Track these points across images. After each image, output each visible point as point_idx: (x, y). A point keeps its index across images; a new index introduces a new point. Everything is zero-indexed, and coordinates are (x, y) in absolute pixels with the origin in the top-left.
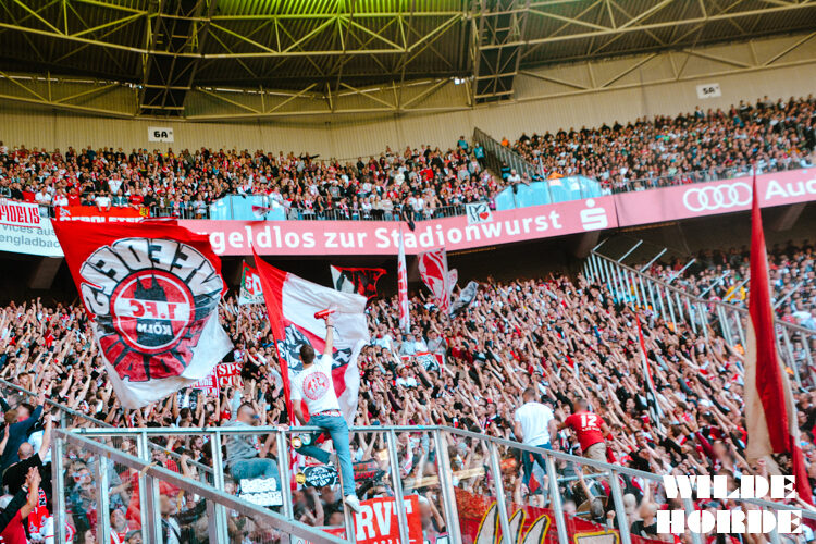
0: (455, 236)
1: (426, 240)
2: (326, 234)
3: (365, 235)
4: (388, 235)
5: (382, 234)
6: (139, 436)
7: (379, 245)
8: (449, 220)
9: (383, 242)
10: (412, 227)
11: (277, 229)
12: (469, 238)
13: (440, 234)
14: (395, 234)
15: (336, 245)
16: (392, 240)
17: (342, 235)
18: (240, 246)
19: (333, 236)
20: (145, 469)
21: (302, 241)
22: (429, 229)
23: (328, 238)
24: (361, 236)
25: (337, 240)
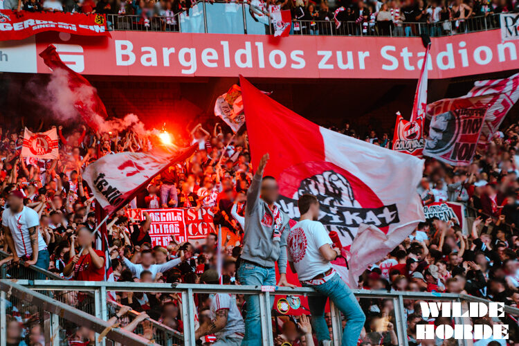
0: (483, 55)
1: (445, 60)
2: (320, 53)
3: (367, 54)
4: (397, 54)
5: (389, 52)
6: (96, 291)
7: (385, 67)
8: (475, 35)
9: (390, 63)
10: (426, 44)
11: (260, 45)
12: (502, 58)
13: (464, 53)
14: (406, 54)
15: (331, 67)
16: (401, 60)
17: (339, 54)
18: (215, 65)
19: (328, 54)
20: (105, 332)
21: (290, 61)
22: (450, 46)
23: (322, 57)
24: (362, 56)
25: (333, 60)
